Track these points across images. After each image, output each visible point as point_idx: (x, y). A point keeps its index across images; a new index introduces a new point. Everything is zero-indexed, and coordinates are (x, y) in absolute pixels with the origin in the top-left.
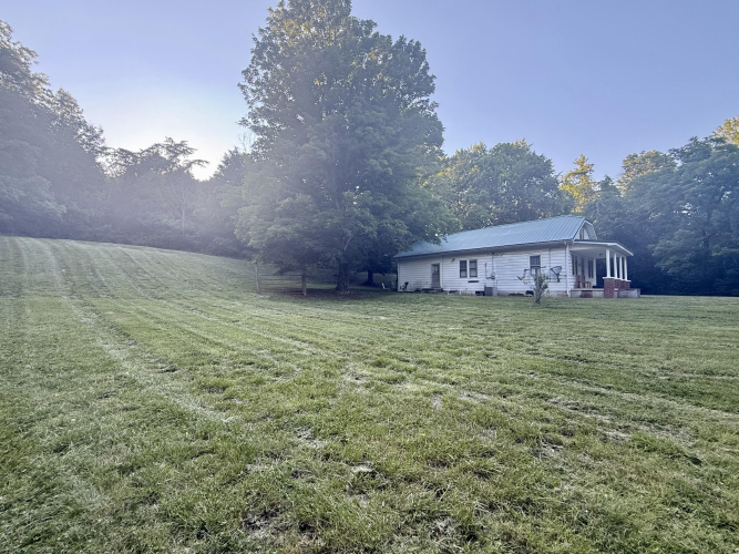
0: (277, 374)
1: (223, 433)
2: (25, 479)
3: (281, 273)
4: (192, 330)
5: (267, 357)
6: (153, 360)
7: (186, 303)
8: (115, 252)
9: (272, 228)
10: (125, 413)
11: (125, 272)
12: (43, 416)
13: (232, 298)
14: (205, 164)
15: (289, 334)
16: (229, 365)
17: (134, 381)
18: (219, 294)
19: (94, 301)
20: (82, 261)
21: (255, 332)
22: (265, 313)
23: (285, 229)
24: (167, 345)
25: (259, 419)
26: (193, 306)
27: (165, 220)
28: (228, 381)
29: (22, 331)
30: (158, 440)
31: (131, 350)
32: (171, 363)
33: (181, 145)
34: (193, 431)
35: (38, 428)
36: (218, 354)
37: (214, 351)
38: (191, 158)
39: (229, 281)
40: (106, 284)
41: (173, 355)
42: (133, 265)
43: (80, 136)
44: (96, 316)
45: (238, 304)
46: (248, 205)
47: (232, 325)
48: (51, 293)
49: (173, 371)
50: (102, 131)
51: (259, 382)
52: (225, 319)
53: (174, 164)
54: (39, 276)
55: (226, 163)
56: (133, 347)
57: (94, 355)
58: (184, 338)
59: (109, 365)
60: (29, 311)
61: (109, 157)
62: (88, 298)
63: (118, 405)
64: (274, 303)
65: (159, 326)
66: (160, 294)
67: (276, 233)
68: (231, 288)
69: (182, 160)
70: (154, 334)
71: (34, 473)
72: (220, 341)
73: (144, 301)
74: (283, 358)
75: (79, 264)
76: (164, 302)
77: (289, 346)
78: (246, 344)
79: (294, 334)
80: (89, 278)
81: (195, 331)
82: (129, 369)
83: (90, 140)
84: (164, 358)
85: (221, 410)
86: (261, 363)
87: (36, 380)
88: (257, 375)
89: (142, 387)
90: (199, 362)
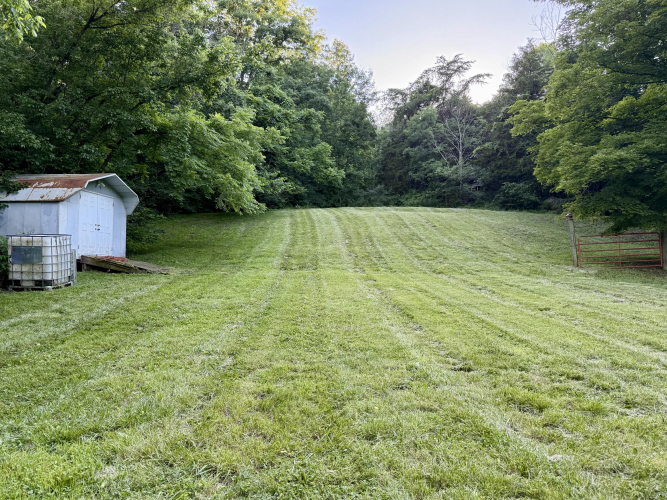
0: (628, 404)
1: (551, 476)
2: (348, 459)
3: (617, 230)
4: (484, 317)
5: (605, 372)
6: (442, 353)
7: (472, 279)
8: (389, 217)
9: (600, 155)
10: (424, 414)
11: (400, 239)
12: (351, 397)
13: (534, 272)
14: (487, 79)
15: (643, 337)
16: (544, 375)
17: (426, 376)
18: (514, 266)
19: (375, 275)
20: (361, 230)
21: (579, 329)
22: (593, 298)
23: (622, 153)
24: (456, 334)
25: (604, 471)
26: (480, 284)
27: (439, 170)
28: (545, 399)
29: (323, 304)
30: (464, 458)
31: (418, 336)
32: (464, 359)
33: (455, 61)
34: (507, 460)
35: (349, 408)
36: (525, 357)
37: (518, 350)
38: (467, 75)
39: (527, 248)
40: (384, 255)
41: (465, 350)
42: (407, 231)
43: (353, 88)
44: (378, 293)
45: (545, 283)
46: (552, 126)
47: (540, 314)
48: (338, 266)
49: (469, 370)
50: (371, 74)
51: (596, 411)
52: (528, 306)
53: (446, 90)
54: (330, 248)
55: (515, 68)
56: (418, 332)
57: (383, 337)
58: (475, 327)
59: (398, 352)
60: (325, 284)
61: (379, 103)
62: (369, 272)
63: (415, 402)
64: (605, 283)
65: (443, 309)
66: (440, 267)
67: (604, 164)
68: (531, 258)
69: (457, 81)
70: (438, 318)
71: (353, 454)
72: (525, 337)
73: (422, 276)
74: (635, 378)
75: (359, 234)
76: (445, 277)
77: (644, 358)
78: (565, 346)
79: (651, 338)
80: (369, 248)
81: (489, 320)
82: (420, 359)
83: (361, 88)
84: (456, 352)
85: (540, 439)
86: (595, 380)
87: (340, 356)
88: (592, 399)
89: (436, 385)
90: (500, 363)
